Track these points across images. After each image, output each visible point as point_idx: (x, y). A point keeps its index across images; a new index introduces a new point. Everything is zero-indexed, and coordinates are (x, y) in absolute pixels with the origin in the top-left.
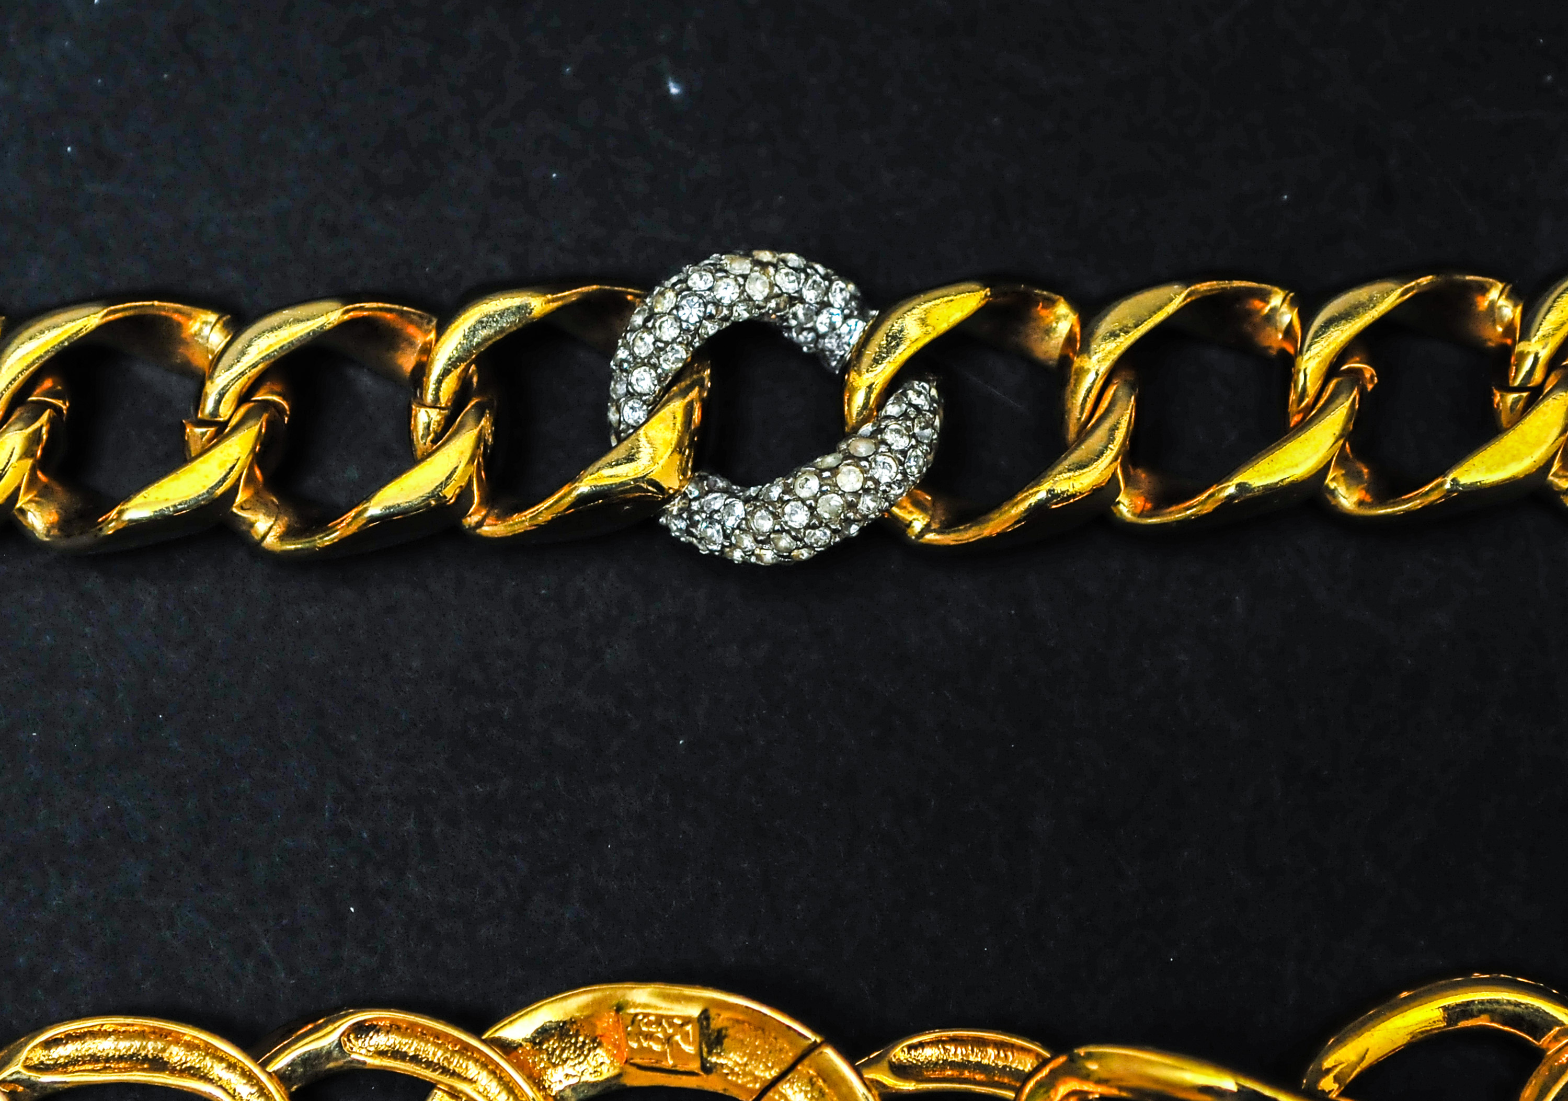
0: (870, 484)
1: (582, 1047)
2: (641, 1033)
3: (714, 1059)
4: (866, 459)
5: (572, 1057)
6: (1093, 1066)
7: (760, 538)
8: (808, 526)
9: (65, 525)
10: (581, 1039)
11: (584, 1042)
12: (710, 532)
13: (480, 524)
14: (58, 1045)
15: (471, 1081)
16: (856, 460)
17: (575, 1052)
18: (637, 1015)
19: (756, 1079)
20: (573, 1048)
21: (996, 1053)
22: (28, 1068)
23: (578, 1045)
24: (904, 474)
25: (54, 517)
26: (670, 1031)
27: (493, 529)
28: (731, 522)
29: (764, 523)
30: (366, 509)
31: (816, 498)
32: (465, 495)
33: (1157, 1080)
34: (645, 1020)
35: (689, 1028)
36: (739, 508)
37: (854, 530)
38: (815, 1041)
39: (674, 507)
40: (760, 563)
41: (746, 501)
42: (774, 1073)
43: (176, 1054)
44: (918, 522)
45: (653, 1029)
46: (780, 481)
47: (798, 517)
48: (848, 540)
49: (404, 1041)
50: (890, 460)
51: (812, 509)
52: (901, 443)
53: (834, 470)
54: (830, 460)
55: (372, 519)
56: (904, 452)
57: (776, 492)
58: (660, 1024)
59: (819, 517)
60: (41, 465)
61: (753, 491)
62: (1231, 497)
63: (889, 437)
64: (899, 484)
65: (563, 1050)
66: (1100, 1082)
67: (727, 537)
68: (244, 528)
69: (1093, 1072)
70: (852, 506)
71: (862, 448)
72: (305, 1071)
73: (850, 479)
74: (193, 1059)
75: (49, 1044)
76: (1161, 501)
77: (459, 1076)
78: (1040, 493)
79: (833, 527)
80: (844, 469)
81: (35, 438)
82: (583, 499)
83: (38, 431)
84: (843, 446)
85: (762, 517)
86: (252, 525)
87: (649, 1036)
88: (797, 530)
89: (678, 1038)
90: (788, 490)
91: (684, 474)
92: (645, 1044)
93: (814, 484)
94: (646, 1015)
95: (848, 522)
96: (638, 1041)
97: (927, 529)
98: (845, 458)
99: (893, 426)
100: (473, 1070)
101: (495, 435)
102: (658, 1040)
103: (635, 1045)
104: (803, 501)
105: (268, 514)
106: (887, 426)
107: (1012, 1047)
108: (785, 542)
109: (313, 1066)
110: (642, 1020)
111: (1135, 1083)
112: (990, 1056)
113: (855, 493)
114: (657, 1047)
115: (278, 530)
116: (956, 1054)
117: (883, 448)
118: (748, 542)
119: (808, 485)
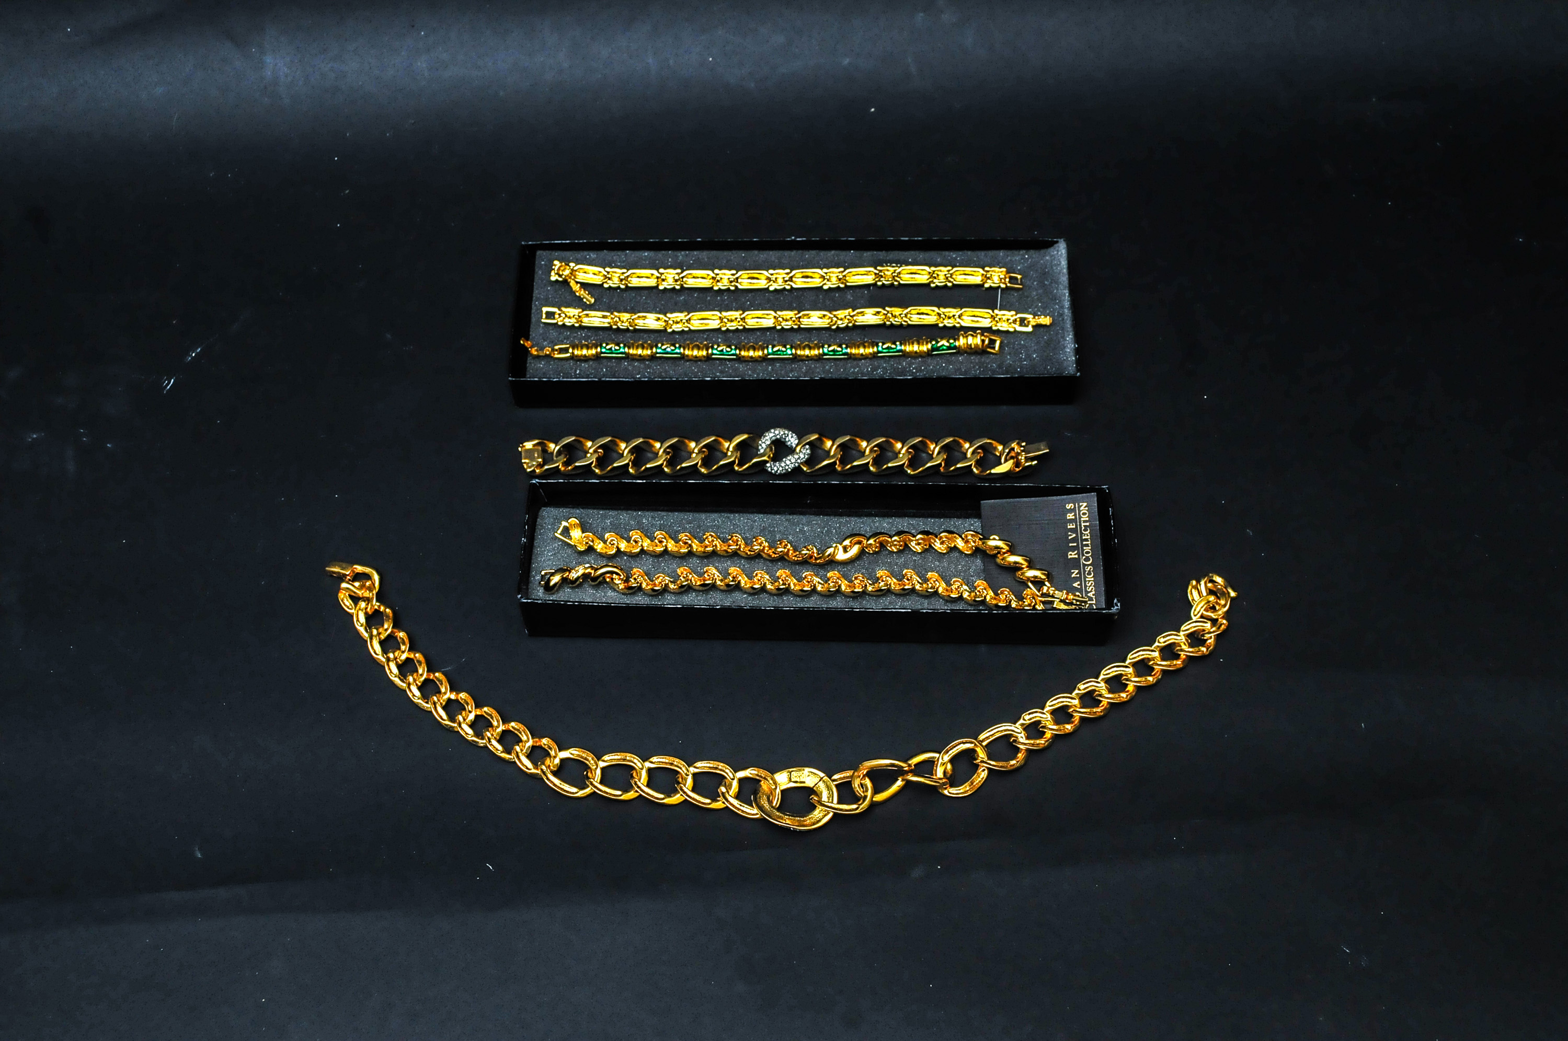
97: (807, 470)
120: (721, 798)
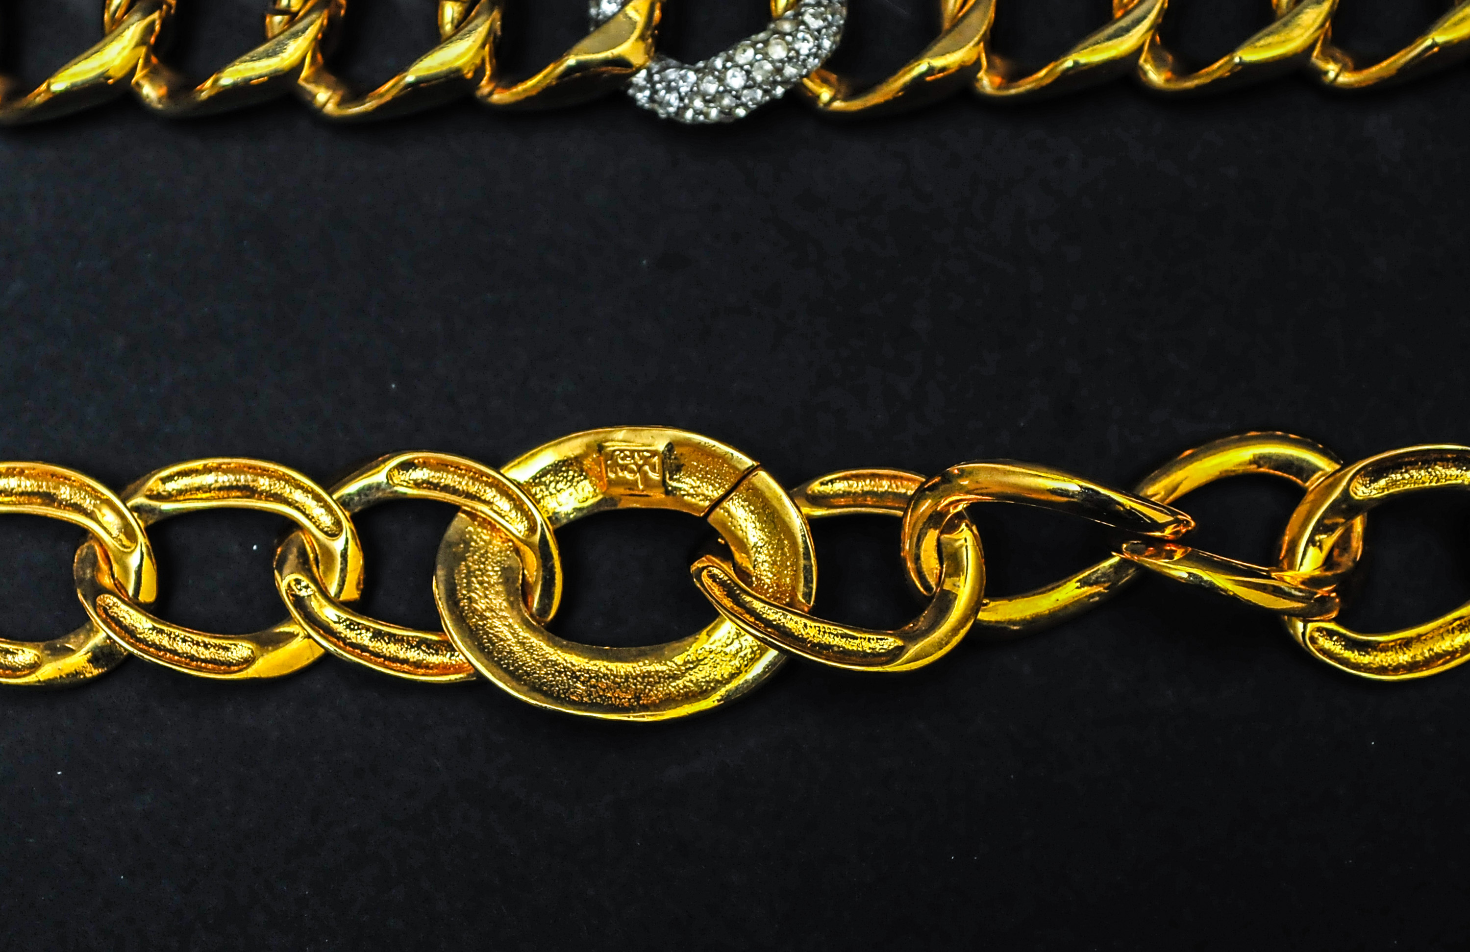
0: (792, 54)
1: (571, 481)
2: (618, 465)
3: (674, 484)
4: (790, 34)
5: (565, 487)
6: (965, 483)
7: (708, 98)
8: (746, 87)
9: (172, 94)
10: (571, 473)
11: (574, 477)
12: (668, 97)
13: (491, 94)
14: (171, 481)
15: (488, 503)
16: (783, 35)
17: (566, 484)
18: (615, 451)
19: (706, 498)
20: (565, 480)
21: (889, 483)
22: (150, 497)
23: (569, 478)
24: (819, 47)
25: (163, 91)
26: (641, 462)
27: (500, 97)
28: (684, 89)
29: (711, 87)
30: (405, 77)
31: (751, 65)
32: (479, 72)
33: (1014, 486)
34: (622, 455)
35: (656, 459)
36: (692, 76)
37: (779, 91)
38: (753, 465)
39: (640, 78)
40: (707, 120)
41: (697, 71)
42: (721, 492)
43: (263, 483)
44: (825, 94)
45: (628, 461)
46: (723, 55)
47: (736, 80)
48: (774, 101)
49: (438, 474)
50: (808, 36)
51: (748, 72)
52: (815, 24)
53: (766, 43)
54: (762, 36)
55: (410, 85)
56: (819, 31)
57: (718, 63)
58: (633, 458)
59: (753, 79)
60: (154, 50)
61: (701, 64)
62: (1068, 69)
63: (807, 18)
64: (816, 56)
65: (558, 482)
66: (969, 492)
67: (681, 99)
68: (309, 98)
69: (965, 486)
70: (779, 71)
71: (787, 27)
72: (360, 500)
73: (778, 51)
74: (278, 487)
75: (164, 480)
76: (1012, 78)
77: (480, 500)
78: (921, 67)
79: (765, 87)
80: (772, 41)
81: (150, 28)
82: (570, 70)
83: (153, 23)
84: (772, 26)
85: (710, 82)
86: (314, 96)
87: (624, 468)
88: (737, 91)
89: (647, 468)
90: (730, 59)
91: (648, 54)
92: (620, 474)
93: (750, 52)
94: (622, 451)
95: (775, 83)
96: (616, 473)
97: (833, 99)
98: (775, 33)
99: (811, 11)
100: (490, 494)
101: (503, 26)
102: (631, 471)
103: (612, 476)
104: (741, 67)
105: (328, 87)
106: (806, 11)
107: (902, 478)
108: (727, 101)
109: (366, 495)
110: (619, 455)
111: (996, 489)
112: (885, 486)
113: (781, 61)
114: (629, 476)
115: (336, 98)
116: (857, 486)
117: (802, 27)
118: (698, 103)
119: (745, 55)
120: (297, 627)
